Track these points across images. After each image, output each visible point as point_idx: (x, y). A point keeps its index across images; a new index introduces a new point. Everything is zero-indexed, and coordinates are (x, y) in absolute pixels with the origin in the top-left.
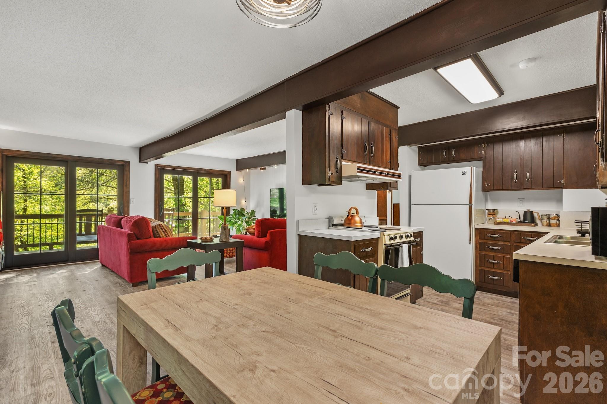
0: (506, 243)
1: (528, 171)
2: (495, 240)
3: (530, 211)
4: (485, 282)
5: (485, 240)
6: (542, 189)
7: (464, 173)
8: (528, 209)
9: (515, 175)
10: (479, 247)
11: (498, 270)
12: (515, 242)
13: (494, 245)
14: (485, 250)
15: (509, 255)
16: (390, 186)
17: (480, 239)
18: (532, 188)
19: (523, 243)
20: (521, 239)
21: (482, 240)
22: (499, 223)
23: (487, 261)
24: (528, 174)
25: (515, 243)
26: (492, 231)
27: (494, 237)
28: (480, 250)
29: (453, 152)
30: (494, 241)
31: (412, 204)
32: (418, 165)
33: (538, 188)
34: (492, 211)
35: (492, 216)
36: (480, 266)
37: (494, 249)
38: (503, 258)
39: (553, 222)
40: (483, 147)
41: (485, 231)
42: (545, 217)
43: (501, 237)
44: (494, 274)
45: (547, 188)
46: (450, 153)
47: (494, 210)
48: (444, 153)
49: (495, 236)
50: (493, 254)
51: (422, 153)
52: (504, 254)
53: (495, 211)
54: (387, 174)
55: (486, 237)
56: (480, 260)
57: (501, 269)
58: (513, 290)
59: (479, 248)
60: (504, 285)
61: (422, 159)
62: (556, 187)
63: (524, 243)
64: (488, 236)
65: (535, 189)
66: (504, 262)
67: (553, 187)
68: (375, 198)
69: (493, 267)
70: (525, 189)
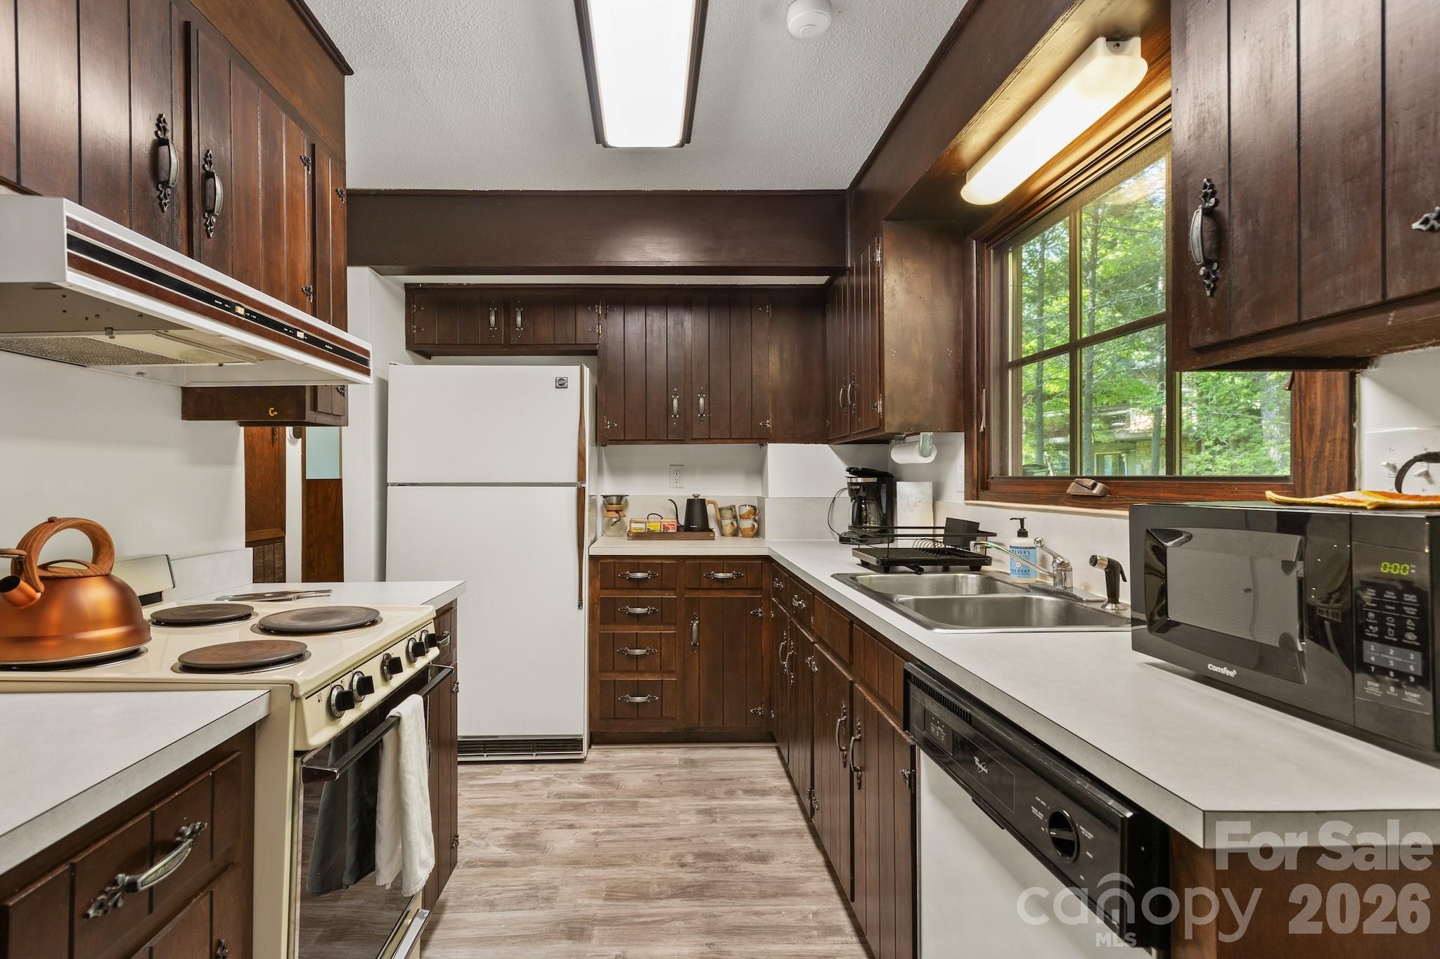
0: (667, 595)
1: (702, 393)
2: (641, 586)
3: (699, 498)
4: (615, 718)
5: (615, 592)
6: (730, 441)
7: (561, 384)
8: (696, 493)
9: (675, 402)
10: (598, 612)
11: (647, 674)
12: (687, 589)
13: (639, 603)
14: (615, 621)
15: (673, 627)
16: (314, 408)
17: (602, 588)
18: (709, 440)
19: (704, 589)
20: (700, 578)
21: (607, 592)
22: (639, 536)
23: (620, 653)
24: (701, 401)
25: (687, 592)
26: (631, 561)
27: (639, 580)
28: (601, 623)
29: (519, 319)
30: (638, 591)
31: (393, 485)
32: (407, 349)
33: (723, 440)
34: (614, 500)
35: (617, 515)
36: (601, 671)
37: (638, 615)
38: (661, 638)
39: (746, 524)
40: (599, 315)
41: (615, 563)
42: (728, 514)
43: (654, 576)
44: (638, 689)
45: (740, 441)
46: (510, 322)
47: (620, 498)
48: (493, 319)
49: (639, 575)
50: (634, 629)
51: (419, 308)
52: (661, 627)
53: (623, 502)
54: (301, 335)
55: (617, 582)
56: (602, 654)
57: (653, 672)
58: (684, 725)
59: (598, 617)
60: (662, 715)
61: (419, 330)
62: (755, 437)
63: (708, 589)
64: (623, 577)
65: (716, 441)
66: (663, 648)
67: (750, 437)
68: (231, 462)
69: (635, 669)
70: (695, 440)
